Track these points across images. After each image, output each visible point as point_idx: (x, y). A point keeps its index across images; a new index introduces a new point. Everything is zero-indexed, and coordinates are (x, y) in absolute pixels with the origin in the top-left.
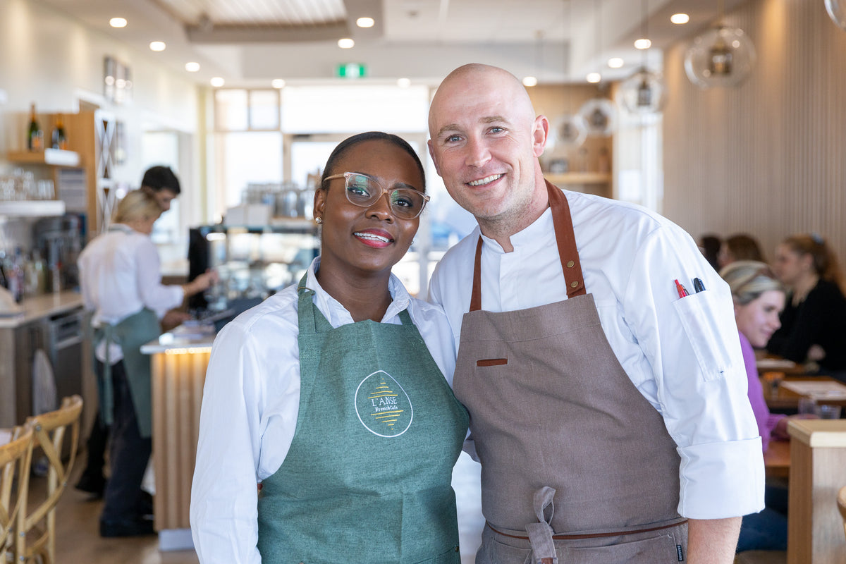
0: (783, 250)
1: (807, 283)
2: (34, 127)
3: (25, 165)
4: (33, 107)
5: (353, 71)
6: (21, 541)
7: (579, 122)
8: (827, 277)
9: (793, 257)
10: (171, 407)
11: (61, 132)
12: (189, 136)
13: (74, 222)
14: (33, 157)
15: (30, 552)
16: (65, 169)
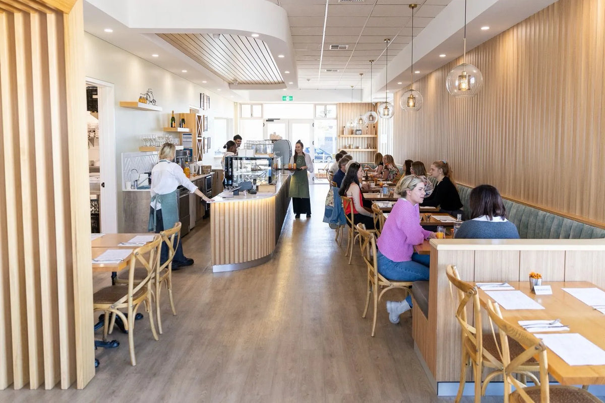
0: (433, 166)
1: (441, 178)
2: (173, 119)
3: (170, 133)
4: (173, 112)
5: (288, 98)
6: (158, 276)
7: (365, 117)
8: (447, 176)
9: (436, 169)
10: (217, 222)
11: (183, 120)
12: (231, 119)
13: (188, 152)
14: (173, 130)
15: (161, 279)
16: (185, 134)
